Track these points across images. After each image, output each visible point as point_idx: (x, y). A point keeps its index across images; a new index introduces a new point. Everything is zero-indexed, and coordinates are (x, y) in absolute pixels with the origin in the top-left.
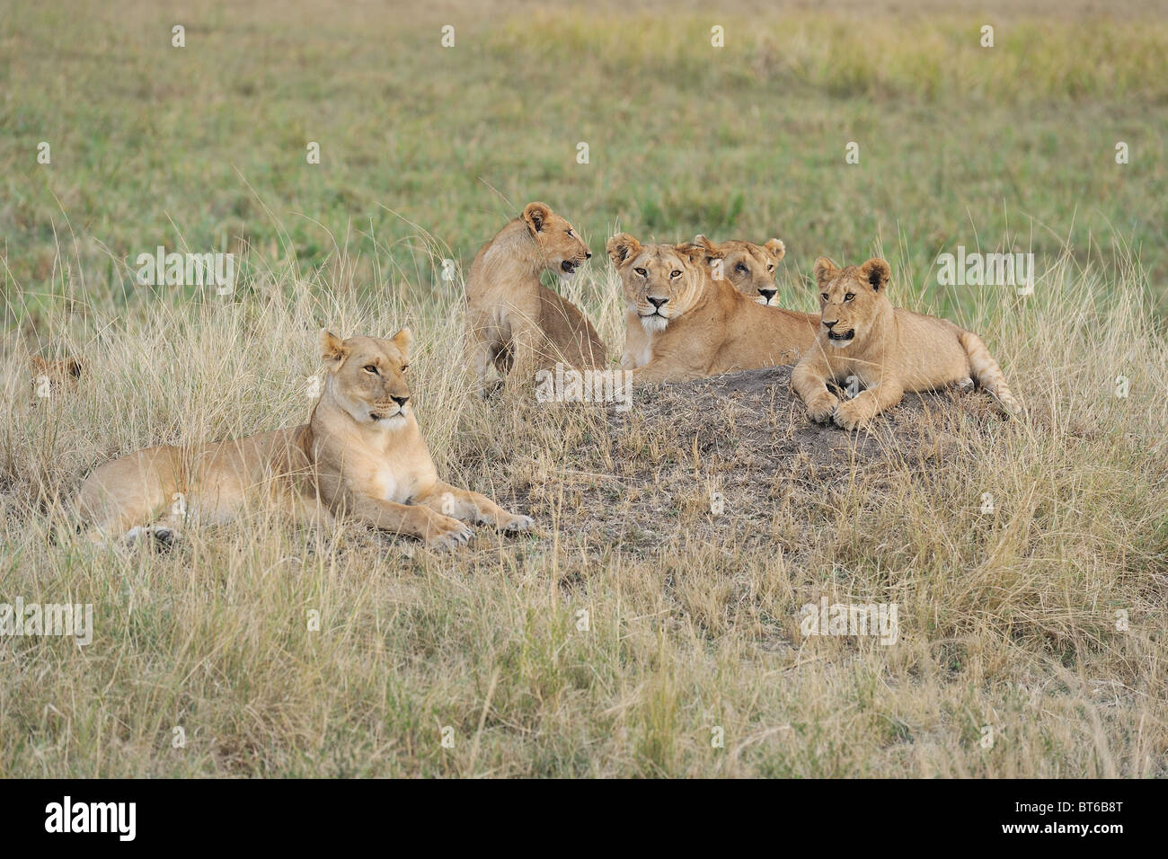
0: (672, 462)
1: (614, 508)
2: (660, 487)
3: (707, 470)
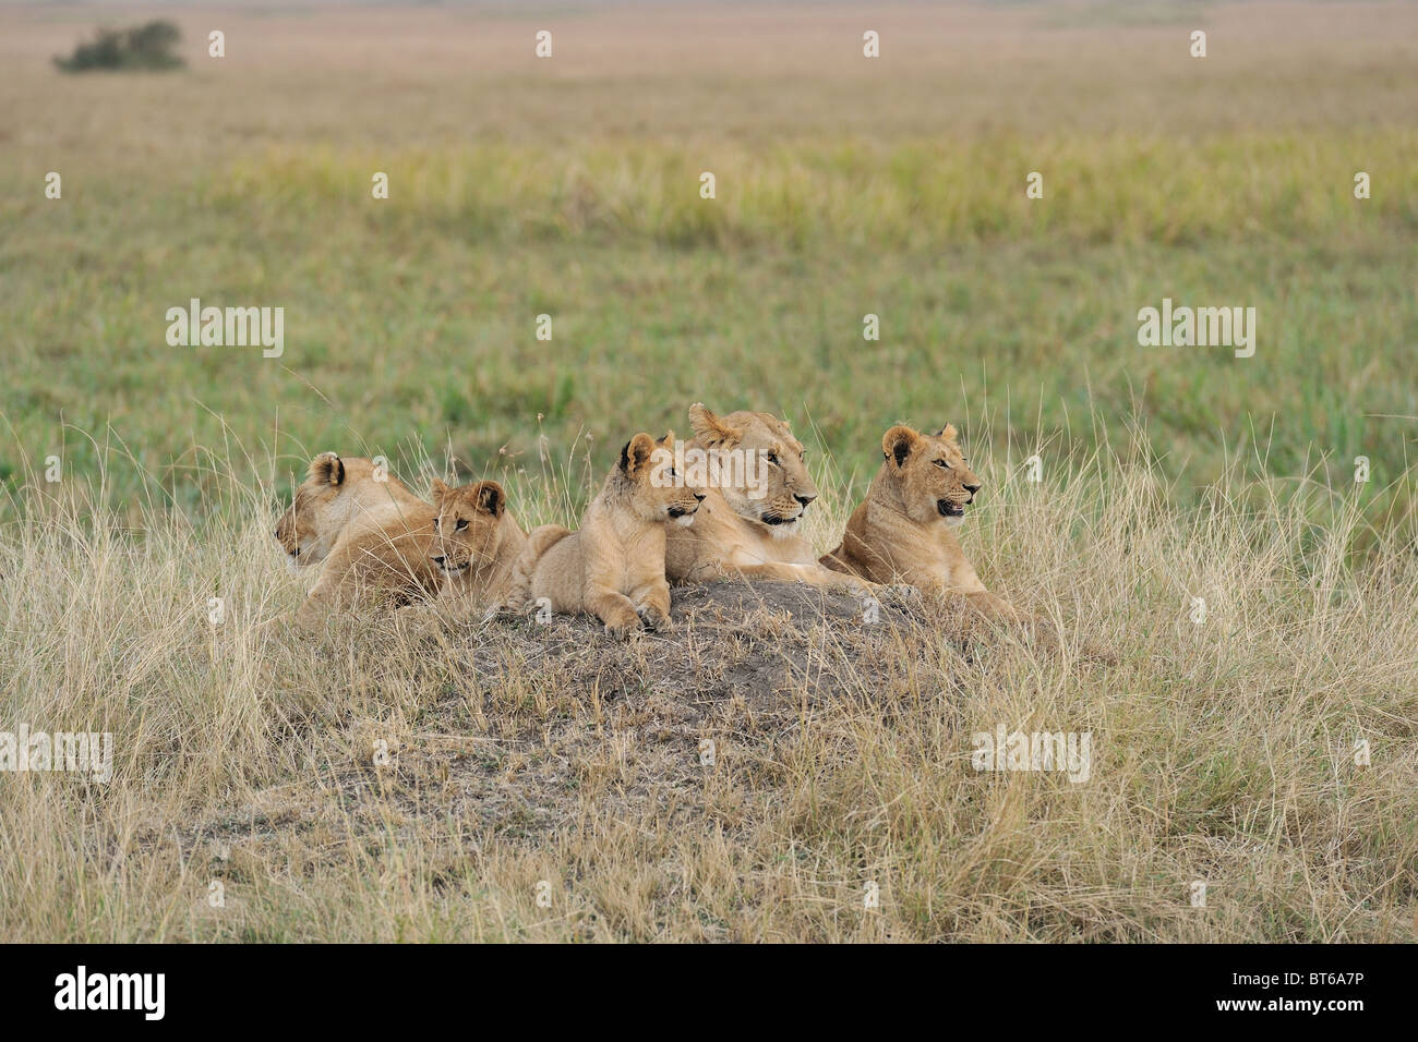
0: (565, 717)
1: (493, 781)
2: (552, 750)
3: (613, 724)
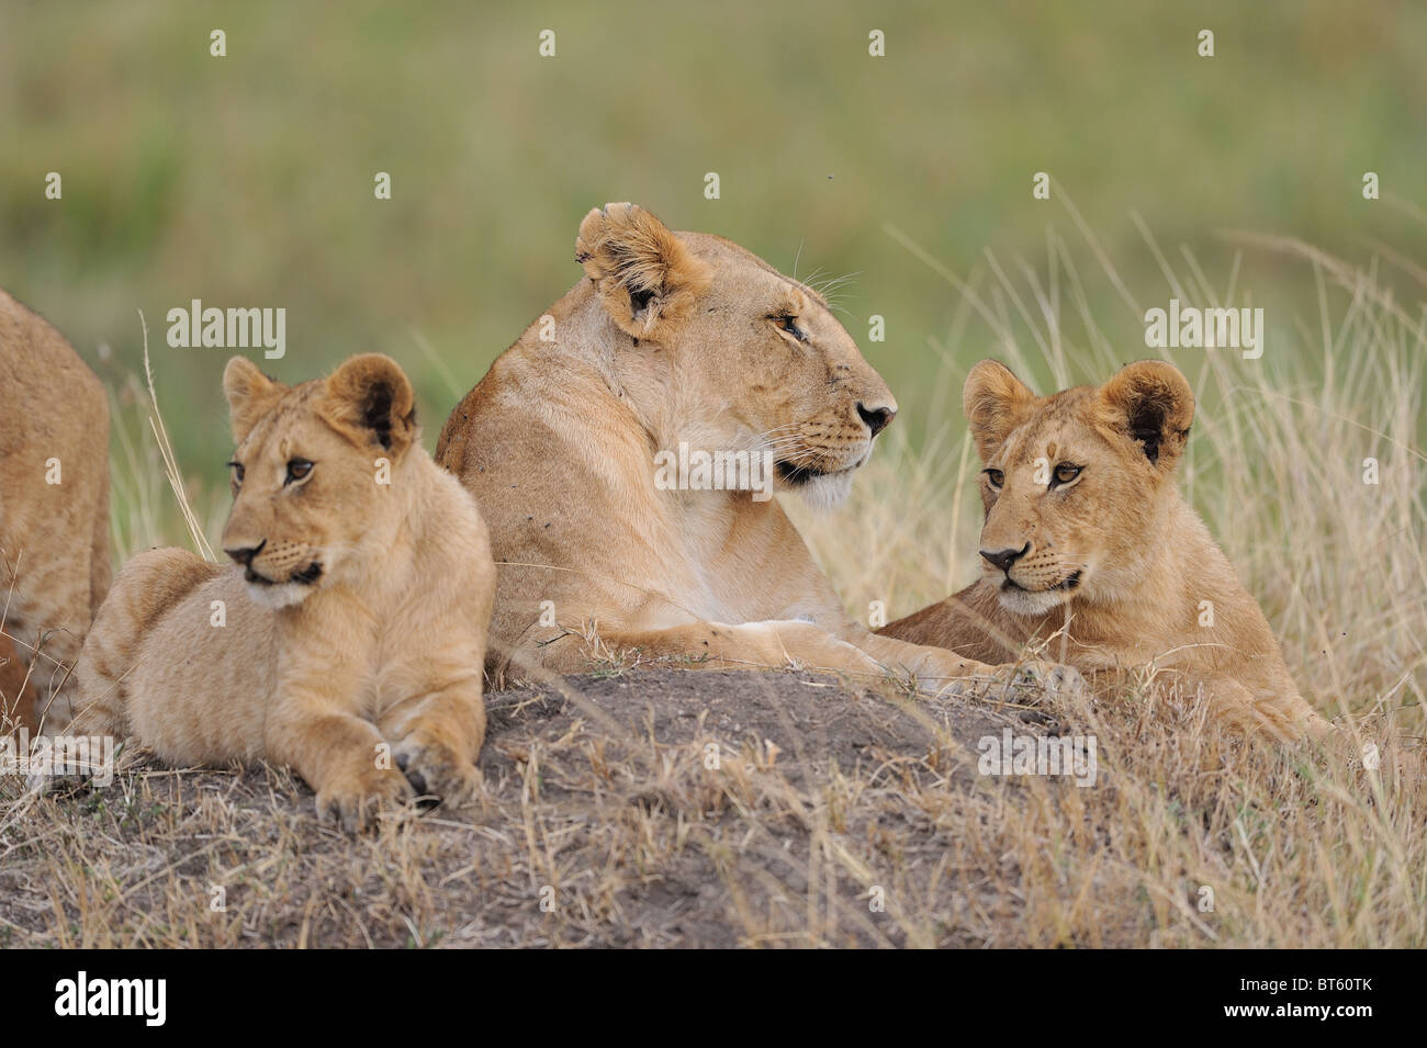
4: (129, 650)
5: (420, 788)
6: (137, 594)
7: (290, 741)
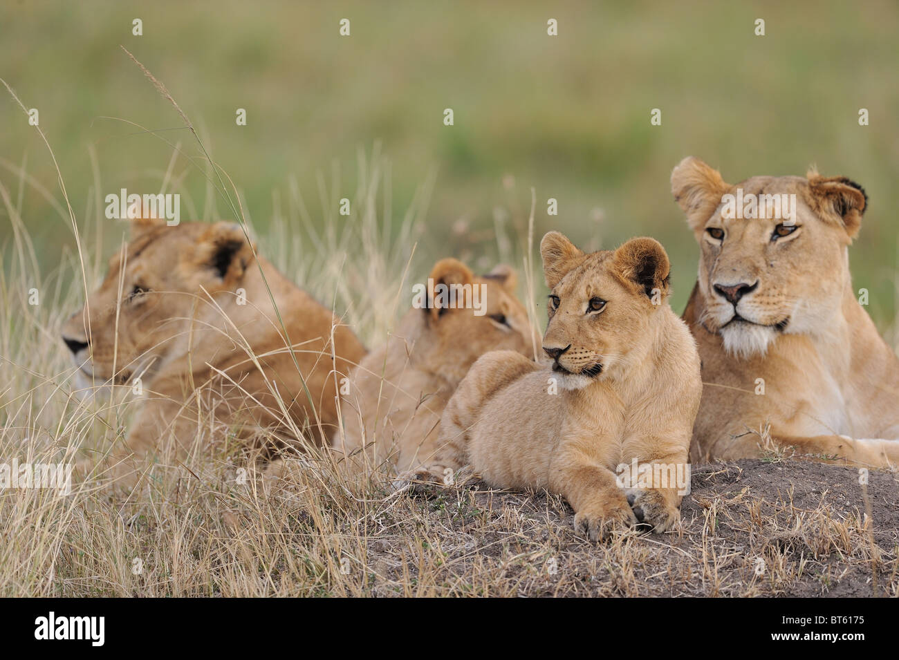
4: (475, 411)
5: (640, 517)
6: (484, 376)
7: (564, 479)
